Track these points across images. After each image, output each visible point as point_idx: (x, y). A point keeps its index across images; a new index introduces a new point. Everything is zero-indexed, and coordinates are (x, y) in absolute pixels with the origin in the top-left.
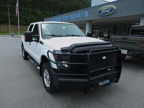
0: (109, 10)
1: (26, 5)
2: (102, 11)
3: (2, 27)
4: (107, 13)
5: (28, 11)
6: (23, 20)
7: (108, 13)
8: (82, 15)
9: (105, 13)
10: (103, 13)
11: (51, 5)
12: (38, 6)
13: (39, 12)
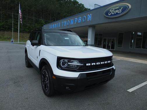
0: (120, 10)
1: (31, 14)
2: (110, 12)
3: (5, 33)
4: (117, 13)
5: (32, 19)
6: (27, 28)
7: (119, 13)
8: (84, 18)
9: (115, 14)
10: (112, 15)
11: (54, 15)
12: (42, 15)
13: (43, 21)
